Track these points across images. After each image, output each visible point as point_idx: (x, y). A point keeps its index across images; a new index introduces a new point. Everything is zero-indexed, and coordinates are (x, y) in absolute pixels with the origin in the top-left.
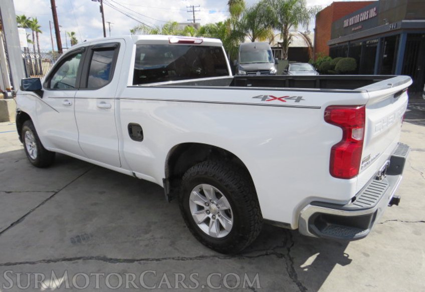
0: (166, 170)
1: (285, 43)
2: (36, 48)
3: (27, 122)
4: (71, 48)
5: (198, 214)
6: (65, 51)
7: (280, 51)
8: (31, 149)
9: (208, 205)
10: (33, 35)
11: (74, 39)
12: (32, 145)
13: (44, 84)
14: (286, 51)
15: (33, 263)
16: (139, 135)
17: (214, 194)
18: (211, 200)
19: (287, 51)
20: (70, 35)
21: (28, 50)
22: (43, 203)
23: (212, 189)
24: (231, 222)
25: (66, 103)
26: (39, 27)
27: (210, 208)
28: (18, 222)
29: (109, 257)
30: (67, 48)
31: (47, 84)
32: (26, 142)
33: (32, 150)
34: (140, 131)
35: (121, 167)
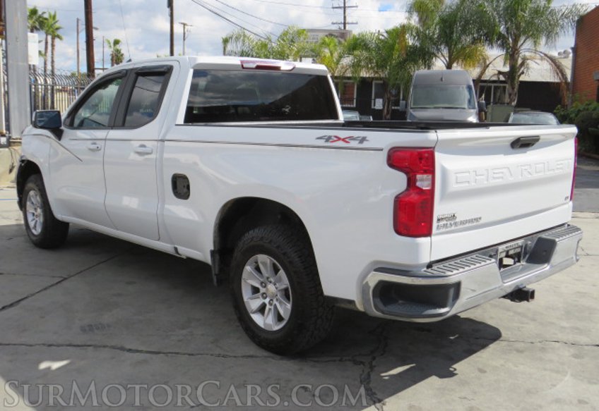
0: (215, 237)
1: (512, 74)
2: (49, 67)
3: (33, 177)
4: (112, 69)
5: (252, 299)
6: (99, 74)
7: (505, 88)
8: (34, 219)
9: (264, 285)
10: (46, 43)
11: (118, 51)
12: (36, 214)
13: (65, 120)
14: (513, 88)
15: (31, 346)
16: (185, 190)
17: (272, 269)
18: (268, 278)
19: (516, 90)
20: (112, 44)
21: (34, 70)
22: (45, 289)
23: (268, 261)
24: (289, 306)
25: (94, 147)
26: (57, 29)
27: (267, 290)
28: (11, 305)
29: (128, 347)
30: (103, 69)
31: (69, 120)
32: (28, 209)
33: (34, 222)
34: (186, 185)
35: (159, 240)
